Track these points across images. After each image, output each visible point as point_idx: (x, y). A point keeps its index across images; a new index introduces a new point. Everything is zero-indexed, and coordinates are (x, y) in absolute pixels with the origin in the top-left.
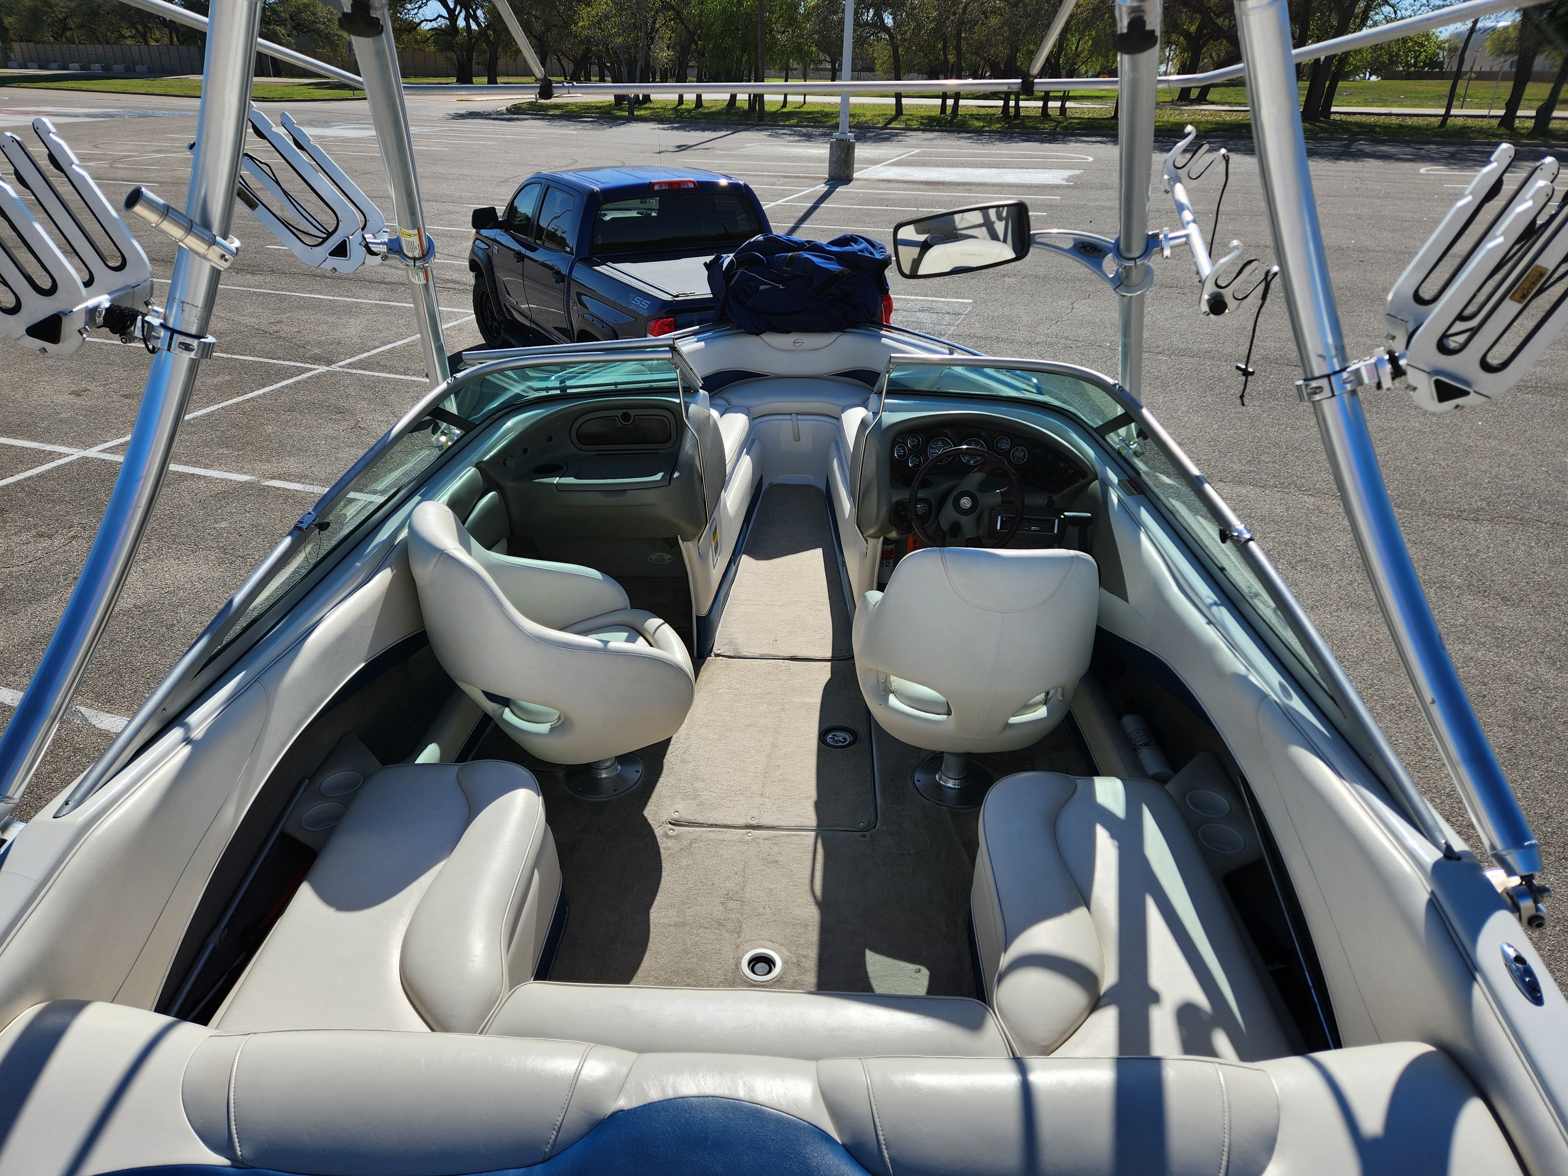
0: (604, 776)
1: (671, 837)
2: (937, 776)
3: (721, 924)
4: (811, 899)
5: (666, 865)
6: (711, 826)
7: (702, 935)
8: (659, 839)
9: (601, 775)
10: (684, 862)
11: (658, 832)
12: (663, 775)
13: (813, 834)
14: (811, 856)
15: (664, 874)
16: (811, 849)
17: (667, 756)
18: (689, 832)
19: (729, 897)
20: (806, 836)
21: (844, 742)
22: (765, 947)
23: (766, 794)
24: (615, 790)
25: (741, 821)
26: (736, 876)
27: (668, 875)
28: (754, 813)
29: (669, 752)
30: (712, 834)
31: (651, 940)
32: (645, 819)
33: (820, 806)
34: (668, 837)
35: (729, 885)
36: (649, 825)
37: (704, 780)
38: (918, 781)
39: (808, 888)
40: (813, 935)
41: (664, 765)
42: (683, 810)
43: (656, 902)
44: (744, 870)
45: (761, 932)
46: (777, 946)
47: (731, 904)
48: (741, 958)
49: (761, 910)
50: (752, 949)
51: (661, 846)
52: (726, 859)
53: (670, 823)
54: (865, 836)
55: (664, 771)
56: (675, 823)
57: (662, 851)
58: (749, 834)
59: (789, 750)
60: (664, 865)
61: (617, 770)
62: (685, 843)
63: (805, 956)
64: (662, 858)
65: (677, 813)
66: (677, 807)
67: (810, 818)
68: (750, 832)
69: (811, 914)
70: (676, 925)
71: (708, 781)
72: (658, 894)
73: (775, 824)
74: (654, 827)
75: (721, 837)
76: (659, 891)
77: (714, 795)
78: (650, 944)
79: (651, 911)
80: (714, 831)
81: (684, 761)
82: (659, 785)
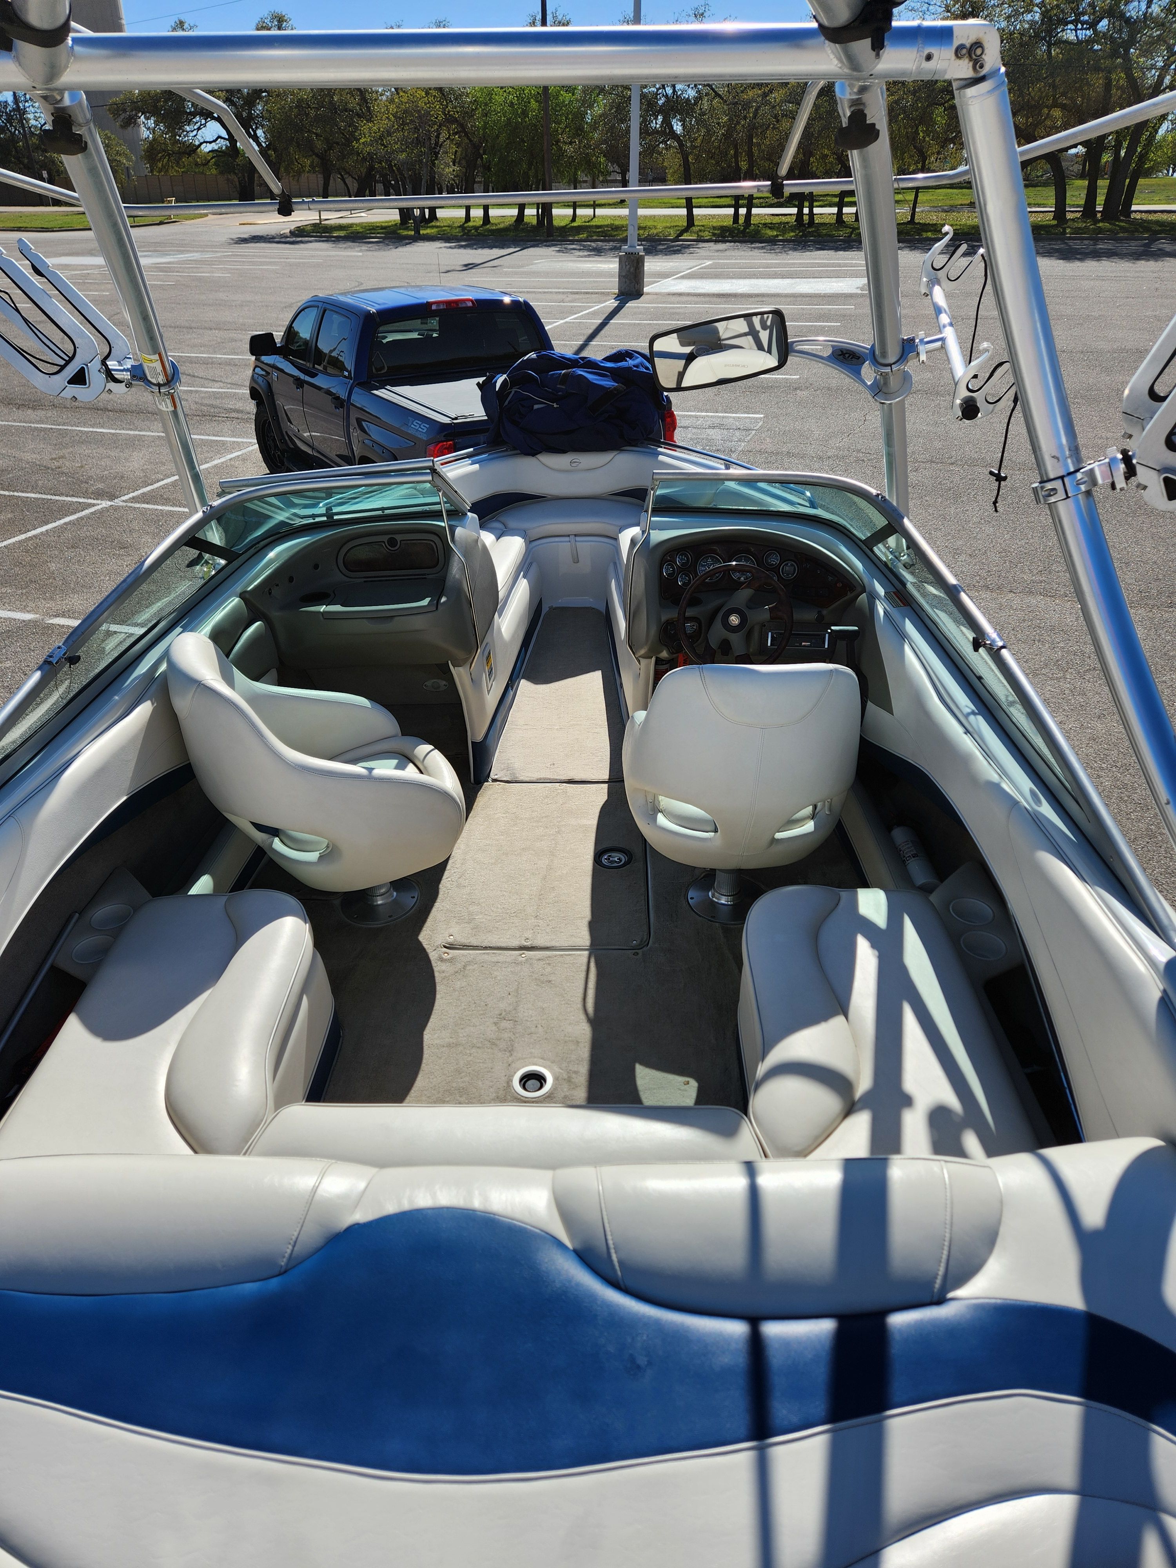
0: (379, 902)
1: (446, 960)
2: (710, 893)
3: (494, 1044)
4: (582, 1017)
5: (440, 988)
6: (486, 948)
7: (475, 1054)
8: (434, 964)
9: (377, 901)
10: (458, 984)
11: (433, 956)
12: (438, 900)
13: (586, 953)
14: (583, 975)
15: (438, 996)
16: (584, 968)
17: (442, 882)
18: (463, 955)
19: (501, 1017)
20: (580, 955)
21: (619, 863)
22: (536, 1064)
23: (541, 916)
24: (390, 917)
25: (516, 943)
26: (510, 996)
27: (442, 998)
28: (529, 934)
29: (444, 877)
30: (486, 957)
31: (424, 1061)
32: (420, 944)
33: (593, 926)
34: (441, 960)
35: (502, 1005)
36: (424, 950)
37: (479, 904)
38: (691, 898)
39: (580, 1006)
40: (584, 1052)
41: (440, 890)
42: (458, 934)
43: (429, 1024)
44: (517, 990)
45: (533, 1050)
46: (548, 1063)
47: (504, 1024)
48: (513, 1076)
49: (533, 1030)
50: (523, 1067)
51: (435, 969)
52: (500, 980)
53: (445, 947)
54: (638, 954)
55: (440, 896)
56: (450, 947)
57: (436, 974)
58: (523, 956)
59: (565, 872)
60: (438, 988)
61: (393, 896)
62: (459, 966)
63: (576, 1072)
64: (437, 981)
65: (452, 937)
66: (451, 931)
67: (584, 938)
68: (523, 954)
69: (583, 1031)
70: (449, 1046)
71: (483, 905)
72: (432, 1016)
73: (548, 944)
74: (428, 951)
75: (495, 959)
76: (433, 1013)
77: (489, 918)
78: (423, 1065)
79: (425, 1033)
80: (488, 954)
81: (459, 886)
82: (434, 910)
